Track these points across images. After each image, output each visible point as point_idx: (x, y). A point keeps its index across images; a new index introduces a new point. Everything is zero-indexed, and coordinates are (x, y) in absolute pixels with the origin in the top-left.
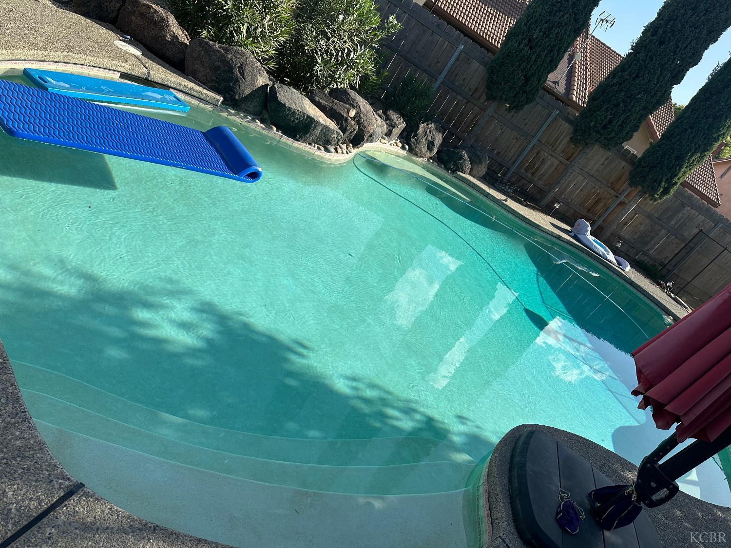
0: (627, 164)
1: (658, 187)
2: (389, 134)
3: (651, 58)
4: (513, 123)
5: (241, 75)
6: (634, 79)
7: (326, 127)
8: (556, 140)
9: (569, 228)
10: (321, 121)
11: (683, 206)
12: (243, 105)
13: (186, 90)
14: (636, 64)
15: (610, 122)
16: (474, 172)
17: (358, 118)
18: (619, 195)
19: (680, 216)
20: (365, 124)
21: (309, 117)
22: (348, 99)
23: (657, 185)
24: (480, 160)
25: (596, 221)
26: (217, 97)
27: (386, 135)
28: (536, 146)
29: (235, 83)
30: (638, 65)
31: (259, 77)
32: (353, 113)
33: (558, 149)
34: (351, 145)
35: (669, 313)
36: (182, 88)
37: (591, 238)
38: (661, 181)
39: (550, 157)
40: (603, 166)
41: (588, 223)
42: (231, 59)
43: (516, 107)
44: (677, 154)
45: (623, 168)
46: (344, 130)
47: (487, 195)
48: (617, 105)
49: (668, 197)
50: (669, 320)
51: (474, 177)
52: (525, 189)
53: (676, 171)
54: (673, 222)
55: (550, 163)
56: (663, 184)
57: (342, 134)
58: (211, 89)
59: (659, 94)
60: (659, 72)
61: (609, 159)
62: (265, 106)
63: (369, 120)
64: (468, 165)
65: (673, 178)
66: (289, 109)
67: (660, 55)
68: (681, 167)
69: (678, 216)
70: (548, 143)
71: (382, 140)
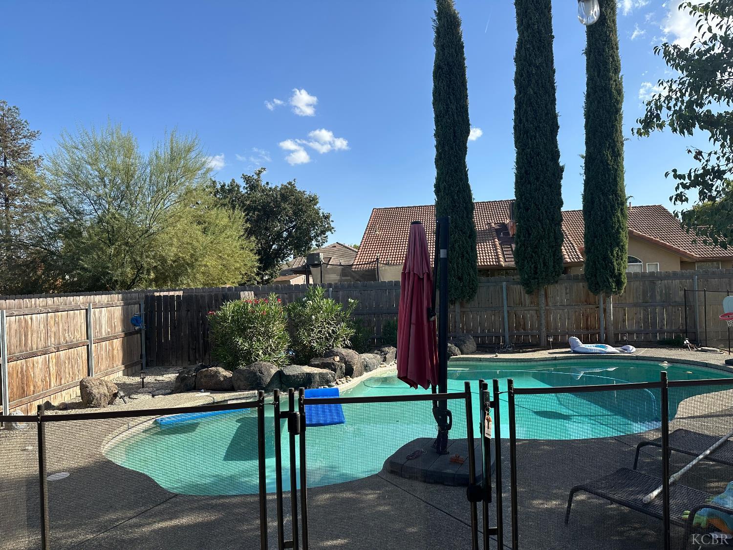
0: (584, 283)
1: (610, 284)
2: (385, 360)
3: (528, 220)
4: (483, 306)
5: (261, 373)
6: (529, 237)
7: (320, 374)
8: (520, 299)
9: (569, 350)
10: (316, 372)
11: (653, 283)
12: (269, 388)
13: (236, 397)
14: (523, 229)
15: (536, 268)
16: (465, 350)
17: (343, 359)
18: (598, 305)
19: (658, 290)
20: (349, 360)
21: (306, 373)
22: (333, 354)
23: (608, 283)
24: (464, 341)
25: (599, 332)
26: (254, 392)
27: (383, 361)
28: (510, 312)
29: (260, 380)
30: (524, 229)
31: (271, 370)
32: (337, 359)
33: (527, 304)
34: (349, 376)
35: (662, 360)
36: (234, 397)
37: (584, 346)
38: (608, 279)
39: (526, 312)
40: (568, 295)
41: (574, 337)
42: (253, 369)
43: (471, 297)
44: (601, 257)
45: (584, 287)
46: (335, 370)
47: (480, 360)
48: (532, 257)
49: (625, 285)
50: (665, 364)
51: (467, 354)
52: (528, 342)
53: (611, 267)
54: (658, 298)
55: (530, 316)
56: (611, 280)
57: (333, 372)
58: (249, 390)
59: (552, 234)
60: (539, 224)
61: (568, 287)
62: (281, 382)
63: (352, 357)
64: (456, 350)
65: (614, 272)
66: (294, 376)
67: (531, 216)
68: (612, 263)
69: (658, 292)
70: (516, 305)
71: (382, 366)
